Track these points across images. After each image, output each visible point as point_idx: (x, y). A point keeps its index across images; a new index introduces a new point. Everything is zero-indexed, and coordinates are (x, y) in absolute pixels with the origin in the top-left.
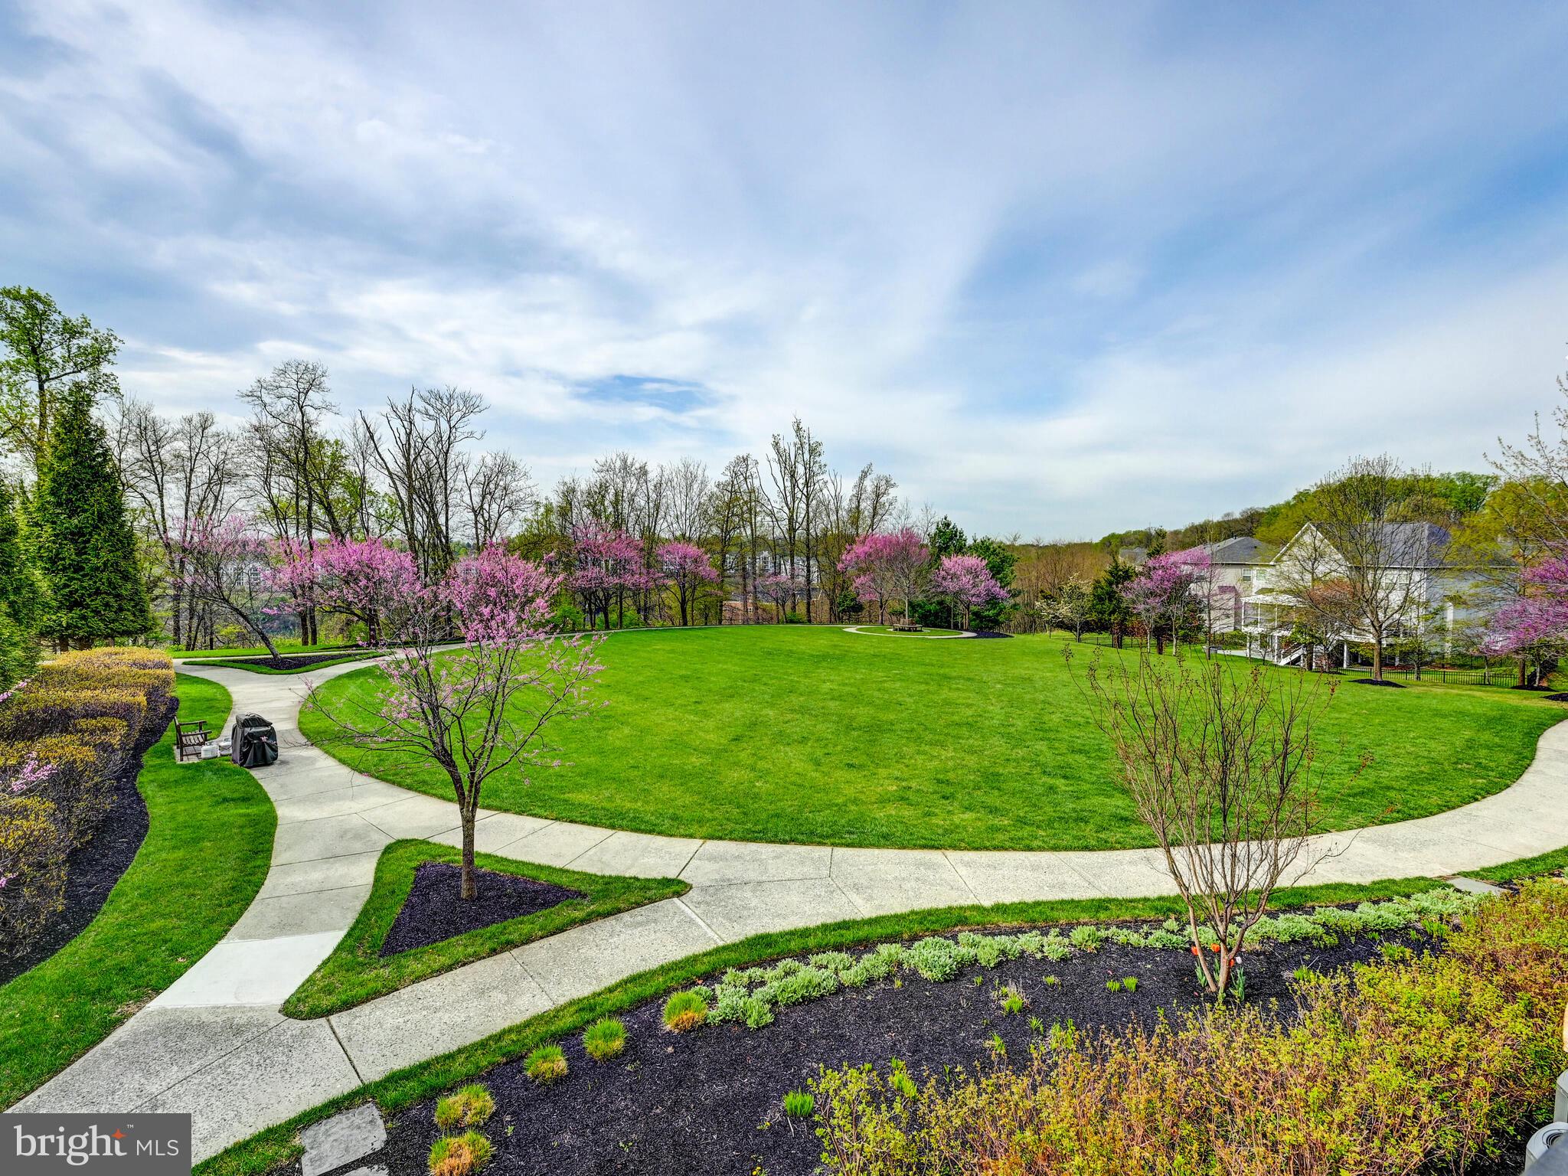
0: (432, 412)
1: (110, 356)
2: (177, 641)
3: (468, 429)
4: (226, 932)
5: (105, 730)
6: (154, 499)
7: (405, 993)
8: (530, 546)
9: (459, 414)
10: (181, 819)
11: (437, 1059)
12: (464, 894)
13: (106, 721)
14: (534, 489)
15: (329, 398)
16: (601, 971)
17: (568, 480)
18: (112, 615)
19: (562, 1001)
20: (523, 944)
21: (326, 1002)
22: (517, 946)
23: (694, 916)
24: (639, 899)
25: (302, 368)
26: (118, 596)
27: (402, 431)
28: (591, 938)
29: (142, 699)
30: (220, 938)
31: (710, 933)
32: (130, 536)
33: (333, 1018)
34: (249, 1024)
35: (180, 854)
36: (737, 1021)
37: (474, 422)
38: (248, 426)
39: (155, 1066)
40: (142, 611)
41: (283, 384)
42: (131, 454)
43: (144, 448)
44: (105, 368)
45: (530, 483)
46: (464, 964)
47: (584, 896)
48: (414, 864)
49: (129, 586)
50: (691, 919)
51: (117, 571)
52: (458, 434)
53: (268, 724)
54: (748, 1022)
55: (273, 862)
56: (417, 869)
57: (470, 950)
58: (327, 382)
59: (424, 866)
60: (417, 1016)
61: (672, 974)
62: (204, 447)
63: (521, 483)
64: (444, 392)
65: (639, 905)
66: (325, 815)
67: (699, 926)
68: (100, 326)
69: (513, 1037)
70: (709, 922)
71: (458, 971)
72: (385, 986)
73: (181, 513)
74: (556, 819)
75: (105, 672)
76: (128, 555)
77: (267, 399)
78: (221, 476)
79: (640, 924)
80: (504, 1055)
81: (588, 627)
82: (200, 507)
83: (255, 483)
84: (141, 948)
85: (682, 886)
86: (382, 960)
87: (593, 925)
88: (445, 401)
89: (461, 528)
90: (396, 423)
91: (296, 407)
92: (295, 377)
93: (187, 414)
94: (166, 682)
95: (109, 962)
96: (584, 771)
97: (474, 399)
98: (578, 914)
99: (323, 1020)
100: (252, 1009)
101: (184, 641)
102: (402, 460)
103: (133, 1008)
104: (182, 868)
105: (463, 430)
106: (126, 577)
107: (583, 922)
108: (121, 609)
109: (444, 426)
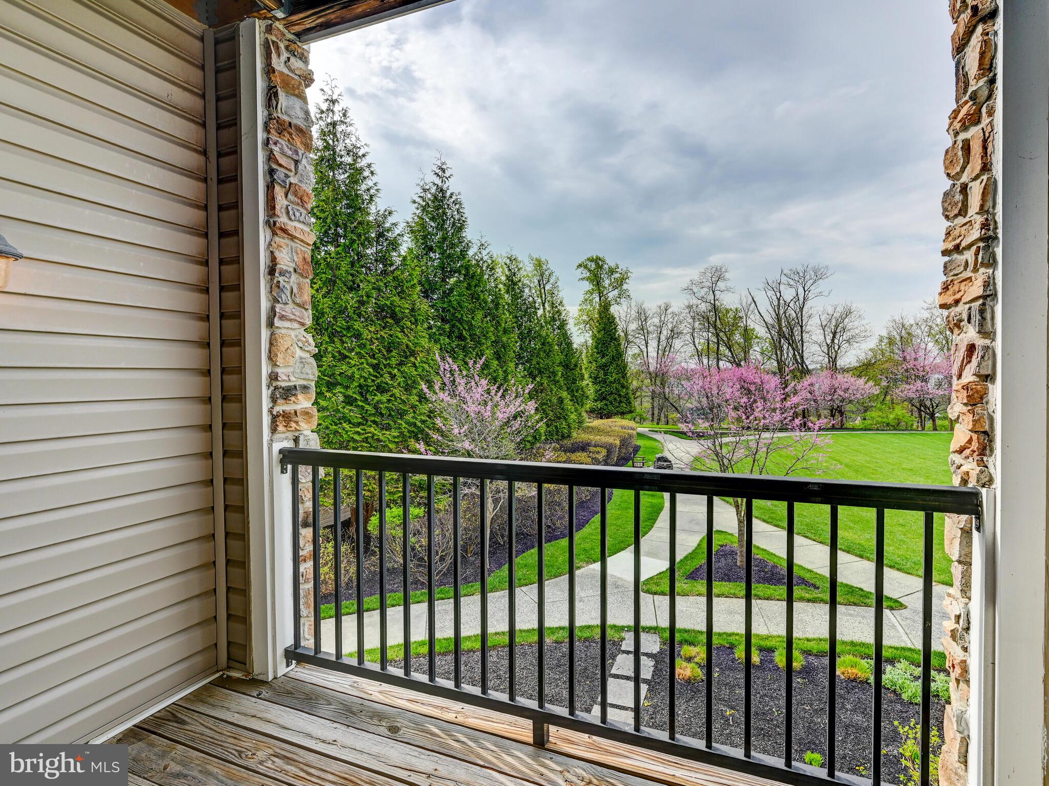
0: (792, 283)
1: (627, 281)
2: (653, 420)
3: (818, 290)
4: (626, 548)
5: (598, 452)
6: (643, 348)
7: (691, 598)
8: (865, 369)
9: (811, 281)
10: (624, 498)
11: (694, 631)
12: (738, 564)
13: (598, 449)
14: (867, 327)
15: (729, 284)
16: (808, 629)
17: (897, 318)
18: (617, 404)
19: (775, 633)
20: (765, 599)
21: (654, 588)
22: (760, 599)
23: (897, 624)
24: (857, 602)
25: (714, 269)
26: (620, 396)
27: (774, 298)
28: (811, 611)
29: (618, 442)
30: (623, 549)
31: (905, 637)
32: (625, 366)
33: (656, 597)
34: (622, 586)
35: (619, 512)
36: (894, 691)
37: (822, 285)
38: (683, 306)
39: (585, 587)
40: (630, 403)
41: (704, 280)
42: (633, 326)
43: (640, 323)
44: (625, 287)
45: (864, 322)
46: (727, 597)
47: (818, 588)
48: (720, 543)
49: (624, 390)
50: (894, 625)
51: (619, 383)
52: (809, 295)
53: (670, 462)
54: (903, 695)
55: (655, 525)
56: (722, 546)
57: (732, 591)
58: (727, 275)
59: (726, 545)
60: (693, 610)
61: (857, 648)
62: (666, 320)
63: (856, 323)
64: (800, 269)
65: (855, 604)
66: (687, 510)
67: (897, 631)
68: (622, 267)
69: (737, 637)
70: (908, 632)
71: (723, 599)
72: (682, 592)
73: (655, 355)
74: (821, 542)
75: (609, 429)
76: (624, 376)
77: (695, 290)
78: (674, 334)
79: (851, 615)
80: (727, 643)
81: (920, 429)
82: (665, 350)
83: (688, 337)
84: (594, 544)
85: (897, 604)
86: (686, 581)
87: (815, 604)
88: (801, 274)
89: (814, 355)
90: (771, 293)
91: (711, 292)
92: (710, 275)
93: (659, 304)
94: (631, 436)
95: (582, 546)
96: (857, 519)
97: (822, 270)
98: (807, 596)
99: (651, 596)
100: (625, 581)
101: (656, 420)
102: (774, 315)
103: (585, 565)
104: (618, 519)
105: (814, 290)
106: (623, 387)
107: (809, 601)
108: (621, 402)
109: (801, 291)
